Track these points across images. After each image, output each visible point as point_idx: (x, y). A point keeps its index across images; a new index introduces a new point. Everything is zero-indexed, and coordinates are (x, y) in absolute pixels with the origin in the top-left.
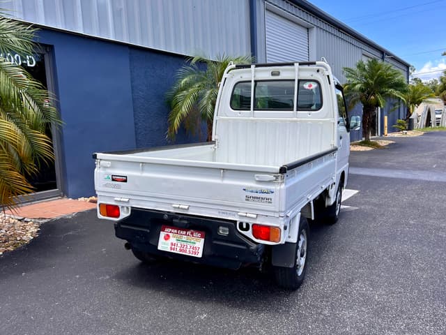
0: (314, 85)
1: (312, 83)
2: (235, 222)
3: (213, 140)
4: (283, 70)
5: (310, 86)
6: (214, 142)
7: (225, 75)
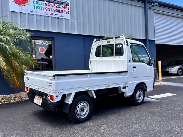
0: (121, 46)
1: (120, 45)
2: (46, 94)
3: (89, 68)
4: (111, 40)
5: (120, 46)
6: (90, 69)
7: (93, 44)
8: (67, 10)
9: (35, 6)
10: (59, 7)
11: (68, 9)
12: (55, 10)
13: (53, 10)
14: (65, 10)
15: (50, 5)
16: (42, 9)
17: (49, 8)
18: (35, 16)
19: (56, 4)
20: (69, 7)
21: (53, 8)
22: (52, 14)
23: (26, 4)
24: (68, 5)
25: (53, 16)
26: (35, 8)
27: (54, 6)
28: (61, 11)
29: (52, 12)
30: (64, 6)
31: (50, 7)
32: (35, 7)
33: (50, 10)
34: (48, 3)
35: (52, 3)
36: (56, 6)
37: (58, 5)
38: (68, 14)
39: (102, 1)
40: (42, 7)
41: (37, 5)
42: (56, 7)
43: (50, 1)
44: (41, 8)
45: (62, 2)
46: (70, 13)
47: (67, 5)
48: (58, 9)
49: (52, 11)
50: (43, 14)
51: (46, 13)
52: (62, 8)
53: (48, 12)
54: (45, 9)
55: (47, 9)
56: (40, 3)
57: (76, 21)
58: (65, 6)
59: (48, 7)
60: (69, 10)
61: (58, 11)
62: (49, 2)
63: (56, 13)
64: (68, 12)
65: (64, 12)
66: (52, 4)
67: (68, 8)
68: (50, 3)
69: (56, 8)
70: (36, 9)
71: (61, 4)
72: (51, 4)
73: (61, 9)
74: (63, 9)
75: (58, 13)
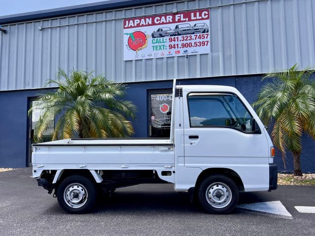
8: (205, 40)
9: (153, 47)
10: (191, 38)
11: (207, 38)
12: (184, 46)
13: (180, 45)
14: (201, 40)
15: (176, 39)
16: (164, 49)
17: (174, 45)
18: (154, 61)
19: (185, 36)
20: (208, 34)
21: (180, 43)
22: (179, 52)
23: (143, 47)
24: (206, 31)
25: (181, 54)
26: (154, 50)
27: (182, 39)
28: (193, 44)
29: (179, 49)
30: (198, 35)
31: (176, 43)
32: (155, 48)
33: (176, 46)
34: (173, 37)
35: (180, 35)
36: (185, 38)
37: (188, 35)
38: (207, 45)
39: (282, 2)
40: (164, 46)
41: (157, 44)
42: (186, 40)
43: (177, 34)
44: (162, 47)
45: (195, 29)
46: (209, 43)
47: (204, 32)
48: (188, 42)
49: (179, 47)
50: (165, 56)
51: (170, 52)
52: (196, 39)
53: (173, 51)
54: (168, 47)
55: (171, 47)
56: (161, 41)
57: (221, 54)
58: (201, 34)
59: (173, 43)
60: (209, 39)
61: (190, 45)
62: (175, 35)
63: (185, 49)
64: (206, 43)
65: (198, 44)
66: (180, 37)
67: (206, 36)
68: (176, 37)
69: (185, 42)
70: (156, 50)
71: (193, 33)
72: (178, 38)
73: (193, 42)
74: (198, 40)
75: (188, 49)
